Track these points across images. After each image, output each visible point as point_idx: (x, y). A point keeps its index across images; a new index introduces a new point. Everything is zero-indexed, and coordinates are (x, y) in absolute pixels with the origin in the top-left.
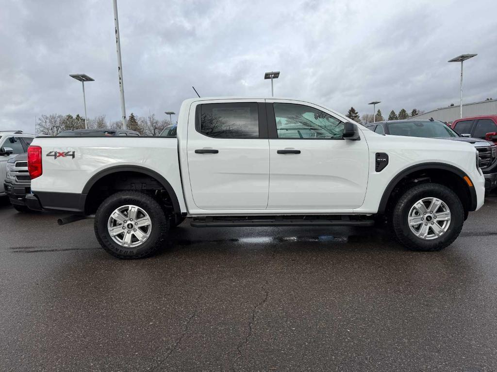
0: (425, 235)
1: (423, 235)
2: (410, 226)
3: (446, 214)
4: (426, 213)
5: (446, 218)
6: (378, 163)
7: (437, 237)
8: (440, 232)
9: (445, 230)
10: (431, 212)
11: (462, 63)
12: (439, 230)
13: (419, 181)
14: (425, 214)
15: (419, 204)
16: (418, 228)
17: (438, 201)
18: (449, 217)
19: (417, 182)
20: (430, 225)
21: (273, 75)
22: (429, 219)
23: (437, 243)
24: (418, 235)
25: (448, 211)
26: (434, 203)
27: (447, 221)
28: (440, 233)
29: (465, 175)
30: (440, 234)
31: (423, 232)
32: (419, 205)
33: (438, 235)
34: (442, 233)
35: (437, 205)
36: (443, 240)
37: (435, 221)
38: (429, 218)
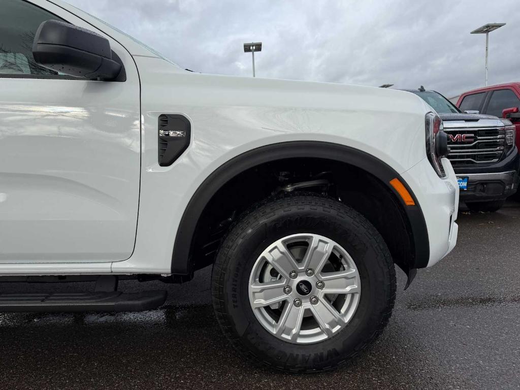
0: (294, 331)
1: (288, 332)
2: (253, 307)
3: (346, 278)
4: (296, 273)
5: (348, 289)
6: (164, 142)
7: (324, 337)
8: (333, 324)
9: (347, 319)
10: (309, 271)
11: (487, 35)
12: (330, 318)
13: (296, 190)
14: (295, 277)
15: (274, 251)
16: (276, 313)
17: (327, 243)
18: (356, 286)
19: (291, 192)
20: (306, 305)
21: (254, 48)
22: (305, 289)
23: (325, 353)
24: (274, 331)
25: (353, 270)
26: (316, 248)
27: (353, 295)
28: (333, 327)
29: (395, 175)
30: (334, 330)
31: (287, 325)
32: (276, 254)
33: (328, 331)
34: (338, 327)
35: (322, 254)
36: (339, 346)
37: (320, 293)
38: (303, 287)
